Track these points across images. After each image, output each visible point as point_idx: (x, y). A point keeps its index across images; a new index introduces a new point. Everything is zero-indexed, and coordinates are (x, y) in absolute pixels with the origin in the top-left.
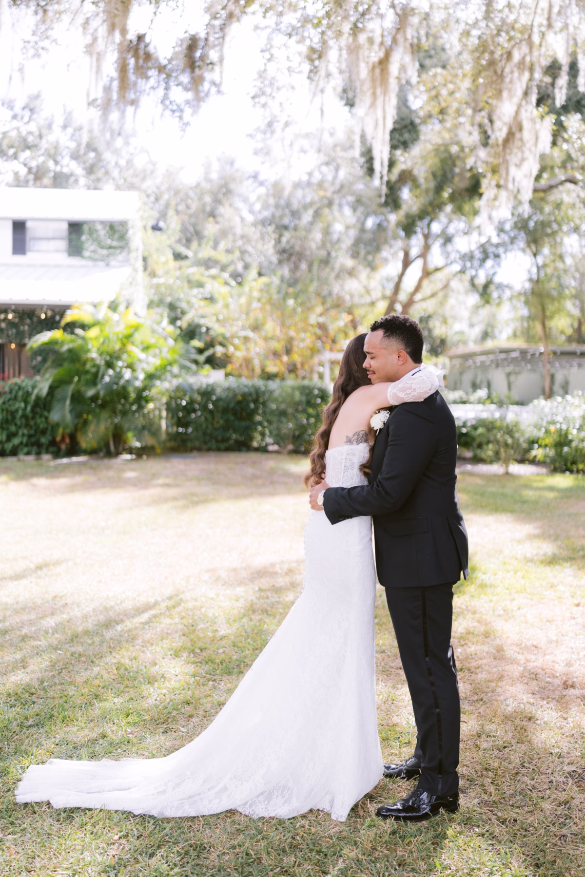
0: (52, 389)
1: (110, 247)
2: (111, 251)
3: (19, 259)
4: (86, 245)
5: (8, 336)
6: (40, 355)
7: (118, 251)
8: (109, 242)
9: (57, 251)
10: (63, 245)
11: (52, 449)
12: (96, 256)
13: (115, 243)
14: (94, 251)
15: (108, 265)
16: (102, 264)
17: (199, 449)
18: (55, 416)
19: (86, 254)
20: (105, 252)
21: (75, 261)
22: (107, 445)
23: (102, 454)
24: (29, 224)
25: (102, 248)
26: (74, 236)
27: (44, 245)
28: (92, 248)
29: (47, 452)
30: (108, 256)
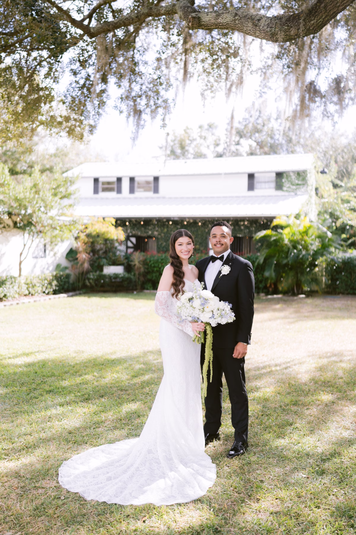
0: (265, 260)
1: (298, 185)
2: (298, 186)
3: (251, 193)
4: (284, 185)
5: (245, 233)
6: (260, 242)
7: (301, 186)
8: (297, 182)
9: (270, 188)
10: (273, 185)
11: (264, 291)
12: (290, 190)
13: (300, 182)
14: (289, 187)
15: (296, 194)
16: (293, 194)
17: (343, 293)
18: (267, 274)
19: (285, 189)
20: (294, 187)
21: (279, 193)
22: (293, 289)
23: (290, 294)
24: (256, 175)
25: (293, 185)
26: (279, 180)
27: (263, 185)
28: (288, 186)
29: (263, 292)
30: (296, 190)
